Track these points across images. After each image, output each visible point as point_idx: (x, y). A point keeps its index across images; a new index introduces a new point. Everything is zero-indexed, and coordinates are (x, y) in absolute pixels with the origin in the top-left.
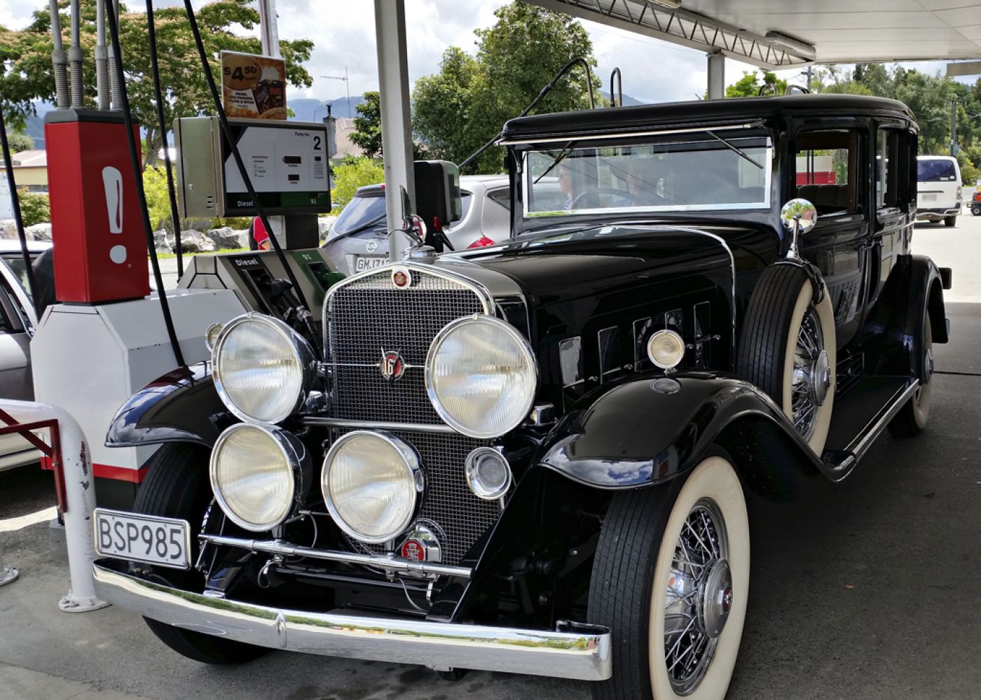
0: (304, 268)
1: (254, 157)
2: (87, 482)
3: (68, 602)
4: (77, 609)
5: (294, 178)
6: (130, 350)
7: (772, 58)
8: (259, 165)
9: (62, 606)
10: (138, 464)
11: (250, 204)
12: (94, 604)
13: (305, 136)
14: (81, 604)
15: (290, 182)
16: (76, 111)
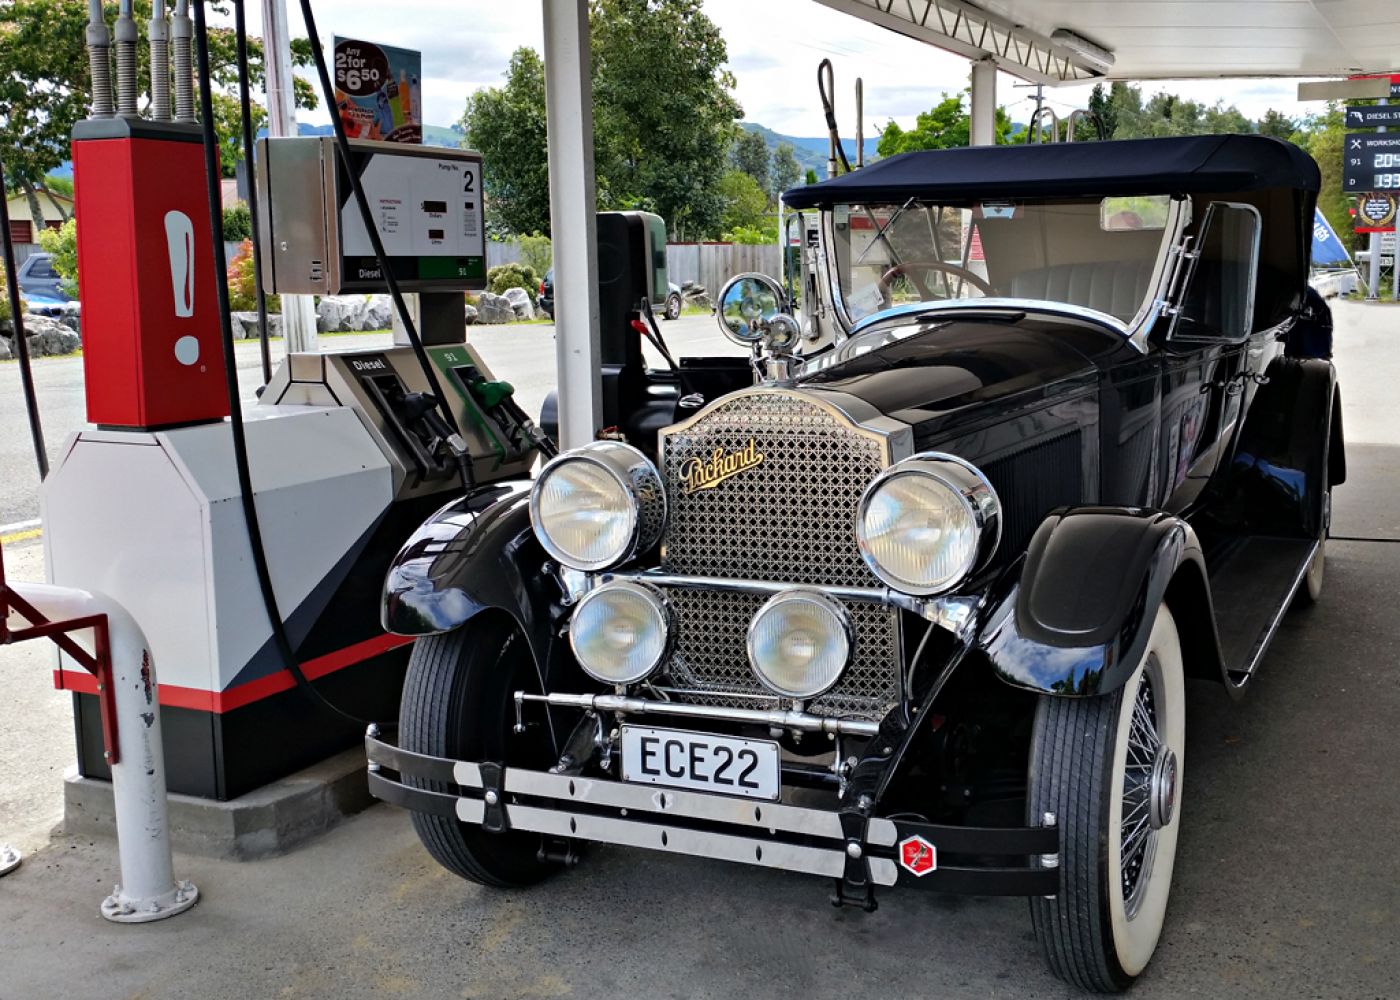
0: (449, 374)
1: (382, 201)
2: (152, 714)
3: (115, 906)
4: (134, 917)
5: (436, 235)
6: (212, 503)
7: (1052, 69)
8: (389, 213)
9: (108, 913)
10: (221, 685)
11: (376, 274)
12: (160, 910)
13: (452, 170)
14: (138, 909)
15: (431, 240)
16: (127, 120)
